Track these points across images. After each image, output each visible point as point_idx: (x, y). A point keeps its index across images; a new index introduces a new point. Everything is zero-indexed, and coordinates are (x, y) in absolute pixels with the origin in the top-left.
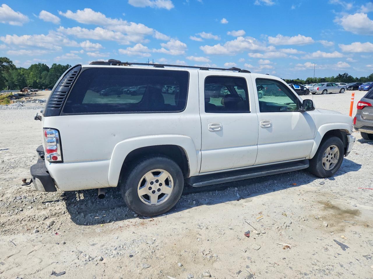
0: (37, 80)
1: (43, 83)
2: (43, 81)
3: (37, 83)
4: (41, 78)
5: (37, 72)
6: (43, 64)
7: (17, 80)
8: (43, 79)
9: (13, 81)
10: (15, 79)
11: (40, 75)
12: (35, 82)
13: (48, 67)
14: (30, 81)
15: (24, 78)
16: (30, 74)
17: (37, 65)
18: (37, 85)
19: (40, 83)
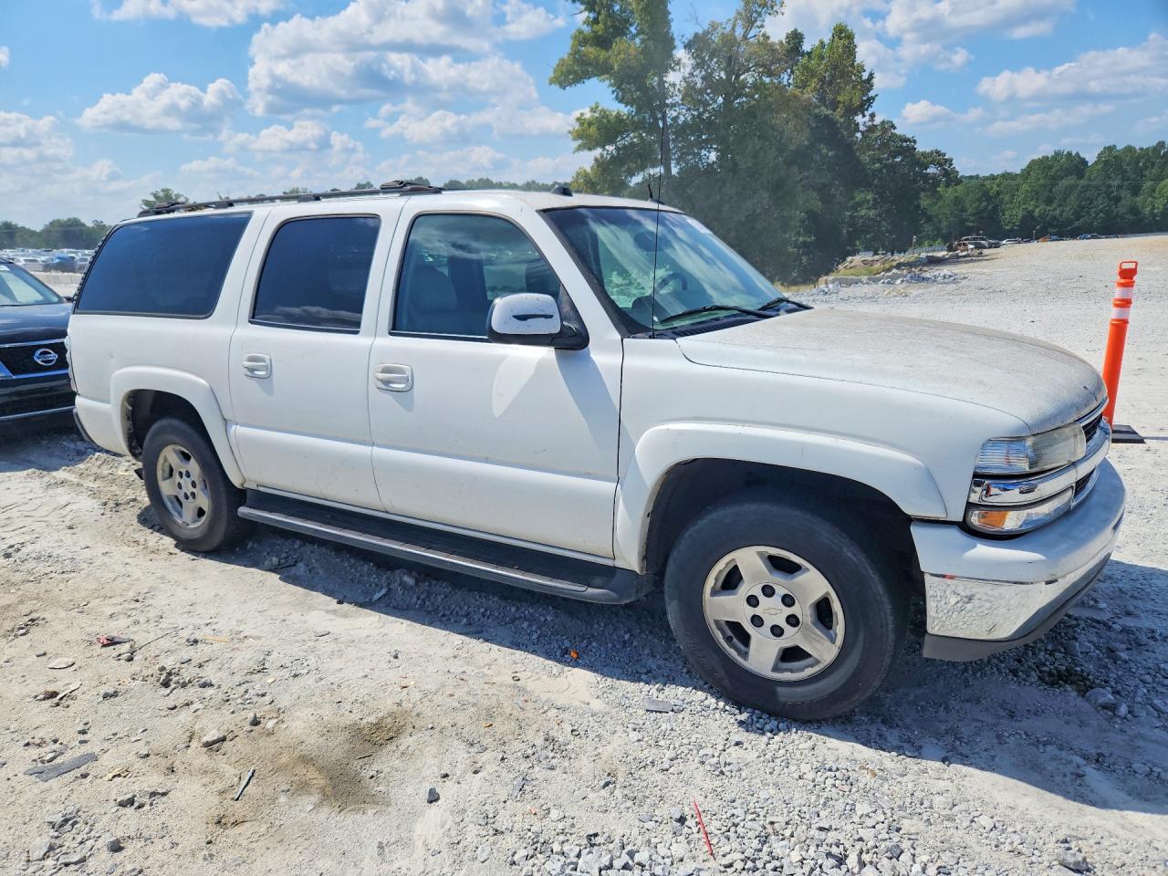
0: (1036, 207)
1: (1054, 218)
2: (1054, 210)
3: (1033, 217)
4: (1049, 201)
5: (1042, 182)
6: (1069, 154)
7: (974, 215)
8: (1055, 205)
9: (964, 215)
10: (970, 210)
11: (1051, 191)
12: (1029, 216)
13: (1084, 162)
14: (1012, 214)
15: (997, 206)
16: (1017, 190)
17: (1047, 158)
18: (1034, 223)
19: (1042, 218)
